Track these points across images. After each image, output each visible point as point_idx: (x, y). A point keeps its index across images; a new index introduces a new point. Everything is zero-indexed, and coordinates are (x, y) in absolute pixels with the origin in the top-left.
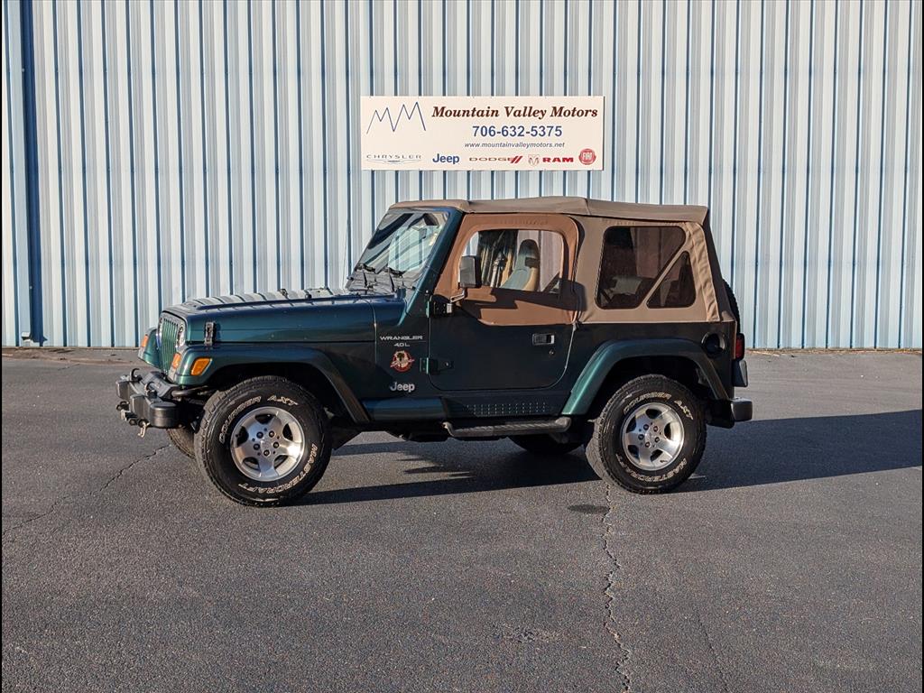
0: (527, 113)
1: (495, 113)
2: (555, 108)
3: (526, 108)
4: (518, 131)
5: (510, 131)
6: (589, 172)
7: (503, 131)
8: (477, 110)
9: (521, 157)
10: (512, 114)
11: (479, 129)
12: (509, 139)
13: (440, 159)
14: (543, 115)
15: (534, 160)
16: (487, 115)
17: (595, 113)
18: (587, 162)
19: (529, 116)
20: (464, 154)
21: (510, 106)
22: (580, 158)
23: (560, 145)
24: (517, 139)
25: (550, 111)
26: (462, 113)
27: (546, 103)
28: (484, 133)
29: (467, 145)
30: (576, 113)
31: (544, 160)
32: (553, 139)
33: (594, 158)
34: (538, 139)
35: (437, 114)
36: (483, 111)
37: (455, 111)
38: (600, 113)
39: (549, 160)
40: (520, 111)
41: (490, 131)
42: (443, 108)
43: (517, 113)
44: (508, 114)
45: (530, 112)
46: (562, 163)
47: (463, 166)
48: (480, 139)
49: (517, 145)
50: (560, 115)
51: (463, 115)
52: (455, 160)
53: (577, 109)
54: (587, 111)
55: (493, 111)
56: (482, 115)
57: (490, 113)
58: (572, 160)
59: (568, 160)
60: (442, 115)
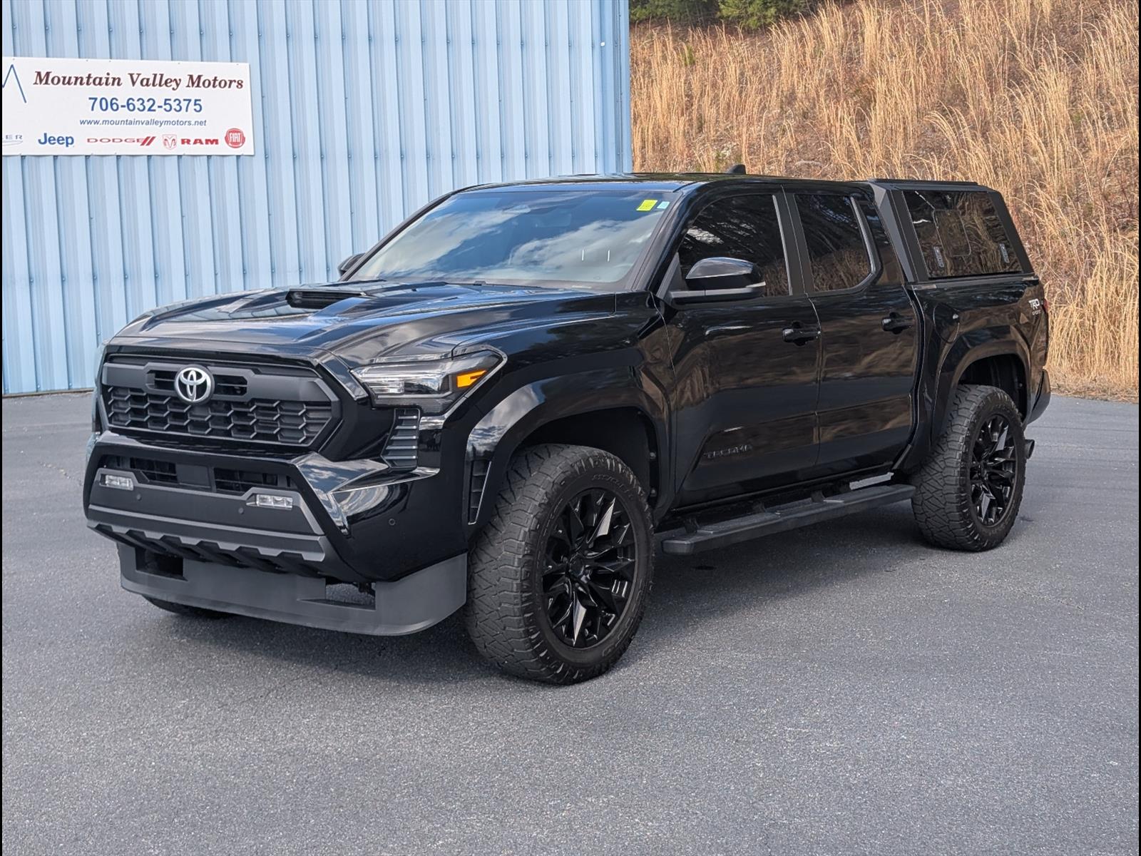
0: (157, 81)
1: (116, 81)
2: (191, 77)
3: (155, 75)
4: (148, 105)
5: (138, 105)
6: (238, 157)
7: (128, 105)
8: (93, 76)
9: (153, 138)
10: (138, 83)
11: (98, 101)
12: (136, 115)
13: (48, 140)
14: (178, 85)
15: (170, 141)
16: (107, 84)
17: (240, 84)
18: (235, 145)
19: (160, 85)
20: (80, 133)
21: (135, 72)
22: (227, 139)
23: (201, 123)
24: (147, 115)
25: (185, 81)
26: (73, 80)
27: (179, 70)
28: (104, 107)
29: (82, 122)
30: (217, 83)
31: (183, 142)
32: (191, 115)
33: (243, 139)
34: (173, 116)
35: (41, 81)
36: (101, 79)
37: (64, 78)
38: (246, 84)
39: (188, 141)
40: (148, 80)
41: (112, 104)
42: (48, 74)
43: (145, 82)
44: (134, 83)
45: (160, 81)
46: (204, 145)
47: (79, 148)
48: (98, 114)
49: (148, 123)
50: (198, 86)
51: (75, 84)
52: (68, 141)
53: (219, 79)
54: (231, 82)
55: (114, 79)
56: (100, 84)
57: (110, 81)
58: (216, 141)
59: (212, 142)
60: (46, 83)
